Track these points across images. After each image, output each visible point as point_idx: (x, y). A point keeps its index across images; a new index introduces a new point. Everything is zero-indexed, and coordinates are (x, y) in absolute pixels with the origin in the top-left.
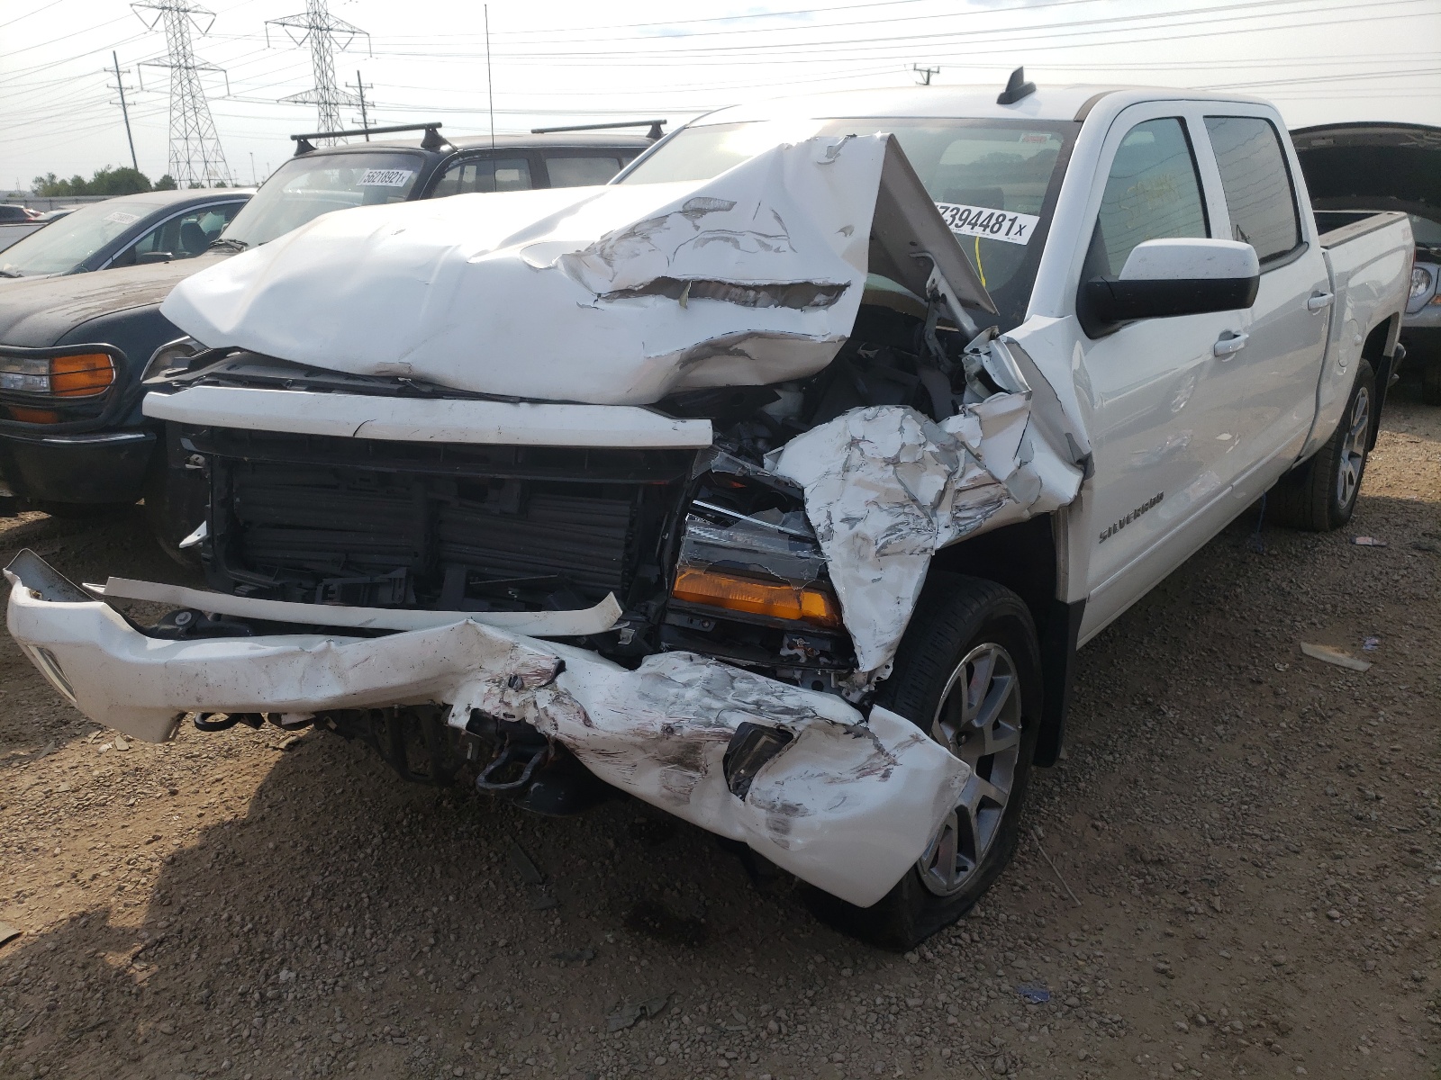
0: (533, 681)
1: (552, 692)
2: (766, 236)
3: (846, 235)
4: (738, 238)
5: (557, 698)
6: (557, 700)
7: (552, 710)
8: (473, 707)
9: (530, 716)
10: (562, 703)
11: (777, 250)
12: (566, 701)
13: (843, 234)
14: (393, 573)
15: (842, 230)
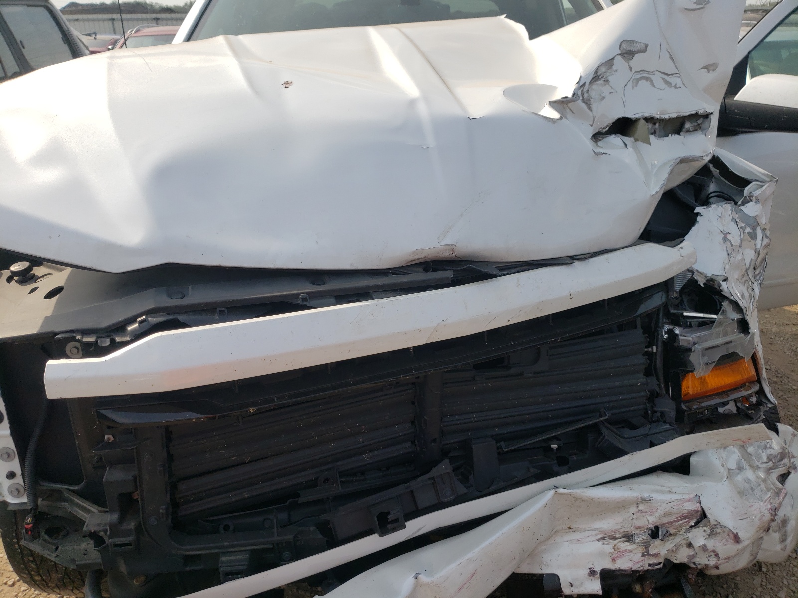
0: (681, 526)
1: (705, 528)
2: (668, 75)
3: (708, 72)
4: (652, 77)
5: (712, 530)
6: (712, 534)
7: (711, 544)
8: (598, 569)
9: (681, 557)
10: (717, 533)
11: (676, 87)
12: (718, 530)
13: (706, 70)
14: (434, 470)
15: (704, 68)
